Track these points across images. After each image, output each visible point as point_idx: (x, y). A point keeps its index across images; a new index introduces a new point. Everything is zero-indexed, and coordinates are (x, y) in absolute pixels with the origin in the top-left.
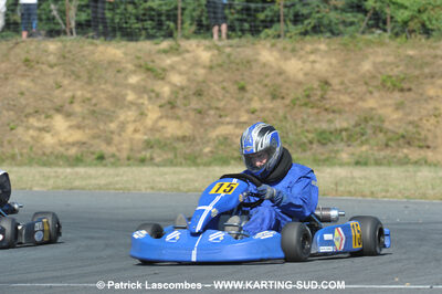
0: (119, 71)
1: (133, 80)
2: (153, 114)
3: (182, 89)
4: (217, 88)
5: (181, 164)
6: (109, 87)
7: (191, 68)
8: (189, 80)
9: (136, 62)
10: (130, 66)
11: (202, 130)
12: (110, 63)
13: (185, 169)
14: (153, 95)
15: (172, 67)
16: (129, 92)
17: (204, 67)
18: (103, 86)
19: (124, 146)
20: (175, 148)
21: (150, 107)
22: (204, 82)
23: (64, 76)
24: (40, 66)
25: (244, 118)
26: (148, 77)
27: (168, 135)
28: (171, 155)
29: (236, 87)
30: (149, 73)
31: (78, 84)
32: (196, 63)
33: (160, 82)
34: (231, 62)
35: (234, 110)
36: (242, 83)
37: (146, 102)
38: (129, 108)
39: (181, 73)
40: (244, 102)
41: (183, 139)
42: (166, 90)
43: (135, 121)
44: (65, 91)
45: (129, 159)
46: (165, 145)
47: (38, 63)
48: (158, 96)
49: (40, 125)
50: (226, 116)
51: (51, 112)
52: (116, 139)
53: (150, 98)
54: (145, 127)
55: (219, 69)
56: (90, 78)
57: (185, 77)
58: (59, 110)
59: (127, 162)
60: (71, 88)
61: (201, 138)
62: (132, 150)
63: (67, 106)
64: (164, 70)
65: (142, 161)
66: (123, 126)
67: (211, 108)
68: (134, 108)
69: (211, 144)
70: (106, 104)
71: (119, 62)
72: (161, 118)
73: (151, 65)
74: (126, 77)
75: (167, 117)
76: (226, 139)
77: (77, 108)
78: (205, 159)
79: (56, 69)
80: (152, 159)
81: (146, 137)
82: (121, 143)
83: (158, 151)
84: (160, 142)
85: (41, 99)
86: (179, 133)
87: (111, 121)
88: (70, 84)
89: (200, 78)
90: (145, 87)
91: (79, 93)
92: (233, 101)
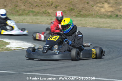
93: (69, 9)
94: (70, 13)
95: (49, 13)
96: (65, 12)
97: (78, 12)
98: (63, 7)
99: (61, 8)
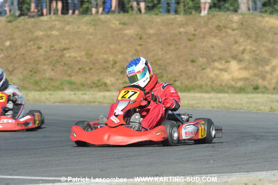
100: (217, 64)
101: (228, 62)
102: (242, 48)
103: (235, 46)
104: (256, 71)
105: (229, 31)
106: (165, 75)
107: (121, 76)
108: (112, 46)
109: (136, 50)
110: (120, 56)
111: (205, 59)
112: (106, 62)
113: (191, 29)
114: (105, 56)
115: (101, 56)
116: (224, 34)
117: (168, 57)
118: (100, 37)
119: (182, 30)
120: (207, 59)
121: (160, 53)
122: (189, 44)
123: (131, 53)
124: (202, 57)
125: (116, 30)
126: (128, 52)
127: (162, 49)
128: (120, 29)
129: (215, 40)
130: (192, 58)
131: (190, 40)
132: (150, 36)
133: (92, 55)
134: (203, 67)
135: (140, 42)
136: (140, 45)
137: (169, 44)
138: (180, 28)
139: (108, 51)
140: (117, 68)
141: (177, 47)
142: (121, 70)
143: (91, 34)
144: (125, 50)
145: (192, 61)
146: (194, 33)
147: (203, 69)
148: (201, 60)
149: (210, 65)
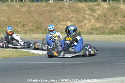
0: (84, 10)
1: (88, 12)
2: (93, 21)
3: (101, 15)
4: (109, 14)
5: (101, 34)
6: (82, 14)
7: (103, 9)
8: (102, 12)
9: (88, 8)
10: (87, 9)
11: (106, 26)
12: (81, 8)
13: (102, 35)
14: (93, 16)
15: (98, 9)
16: (87, 15)
17: (106, 9)
18: (80, 14)
19: (86, 29)
20: (99, 30)
21: (92, 19)
22: (106, 13)
23: (70, 11)
24: (64, 9)
25: (117, 22)
26: (92, 12)
27: (97, 27)
28: (98, 32)
29: (114, 14)
30: (92, 11)
31: (73, 13)
32: (104, 8)
33: (95, 13)
34: (113, 8)
35: (114, 20)
36: (116, 13)
37: (91, 18)
38: (87, 20)
39: (100, 11)
40: (117, 18)
41: (101, 27)
42: (96, 15)
43: (88, 23)
44: (70, 15)
45: (87, 33)
46: (96, 29)
47: (63, 8)
48: (94, 16)
49: (64, 24)
50: (112, 22)
51: (67, 21)
52: (84, 28)
53: (92, 17)
54: (91, 25)
55: (110, 10)
56: (76, 12)
57: (101, 12)
58: (69, 20)
59: (87, 34)
60: (72, 14)
61: (106, 27)
62: (88, 30)
63: (71, 19)
64: (96, 10)
65: (90, 33)
66: (85, 24)
67: (108, 20)
68: (88, 20)
69: (108, 29)
70: (81, 19)
71: (84, 8)
72: (95, 22)
73: (92, 9)
74: (86, 12)
75: (97, 22)
76: (112, 28)
77: (73, 19)
78: (107, 33)
79: (68, 9)
80: (93, 33)
81: (91, 27)
82: (85, 29)
83: (94, 31)
84: (95, 28)
85: (64, 17)
86: (100, 26)
87: (82, 23)
88: (71, 13)
89: (105, 12)
90: (91, 14)
91: (74, 16)
92: (114, 18)
93: (36, 27)
94: (37, 31)
95: (18, 31)
96: (33, 30)
97: (45, 30)
98: (30, 26)
99: (28, 26)
100: (62, 23)
101: (67, 22)
102: (71, 16)
103: (68, 15)
104: (78, 25)
105: (65, 9)
106: (42, 27)
107: (23, 28)
108: (18, 15)
109: (28, 17)
110: (21, 20)
111: (57, 21)
112: (16, 22)
113: (49, 8)
114: (15, 20)
115: (14, 19)
116: (63, 10)
117: (42, 20)
118: (12, 12)
119: (45, 8)
120: (58, 21)
121: (38, 18)
122: (49, 14)
123: (26, 18)
124: (56, 20)
125: (18, 9)
126: (25, 18)
127: (38, 16)
128: (20, 8)
129: (60, 13)
130: (52, 20)
131: (49, 13)
132: (33, 11)
133: (10, 19)
134: (57, 24)
135: (29, 14)
136: (29, 15)
137: (41, 14)
138: (44, 8)
139: (16, 17)
140: (21, 24)
141: (45, 15)
142: (23, 25)
143: (8, 11)
144: (23, 17)
145: (52, 22)
146: (51, 10)
147: (57, 25)
148: (55, 21)
149: (59, 23)
